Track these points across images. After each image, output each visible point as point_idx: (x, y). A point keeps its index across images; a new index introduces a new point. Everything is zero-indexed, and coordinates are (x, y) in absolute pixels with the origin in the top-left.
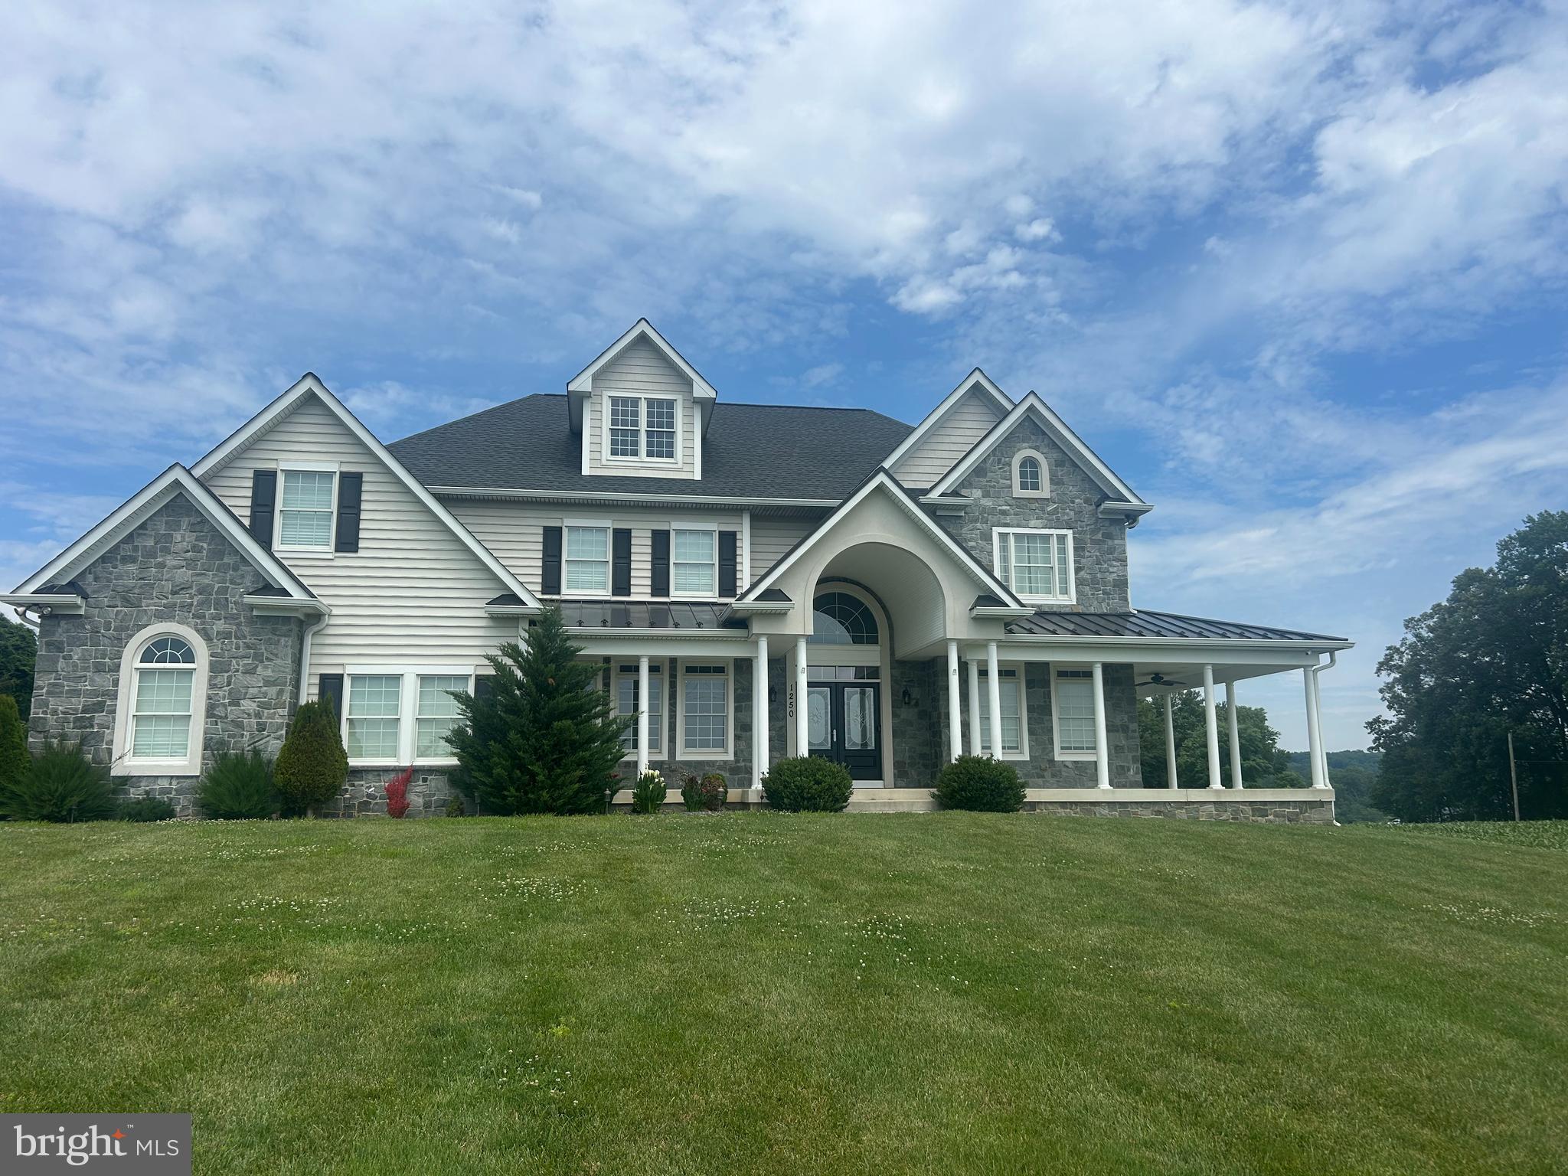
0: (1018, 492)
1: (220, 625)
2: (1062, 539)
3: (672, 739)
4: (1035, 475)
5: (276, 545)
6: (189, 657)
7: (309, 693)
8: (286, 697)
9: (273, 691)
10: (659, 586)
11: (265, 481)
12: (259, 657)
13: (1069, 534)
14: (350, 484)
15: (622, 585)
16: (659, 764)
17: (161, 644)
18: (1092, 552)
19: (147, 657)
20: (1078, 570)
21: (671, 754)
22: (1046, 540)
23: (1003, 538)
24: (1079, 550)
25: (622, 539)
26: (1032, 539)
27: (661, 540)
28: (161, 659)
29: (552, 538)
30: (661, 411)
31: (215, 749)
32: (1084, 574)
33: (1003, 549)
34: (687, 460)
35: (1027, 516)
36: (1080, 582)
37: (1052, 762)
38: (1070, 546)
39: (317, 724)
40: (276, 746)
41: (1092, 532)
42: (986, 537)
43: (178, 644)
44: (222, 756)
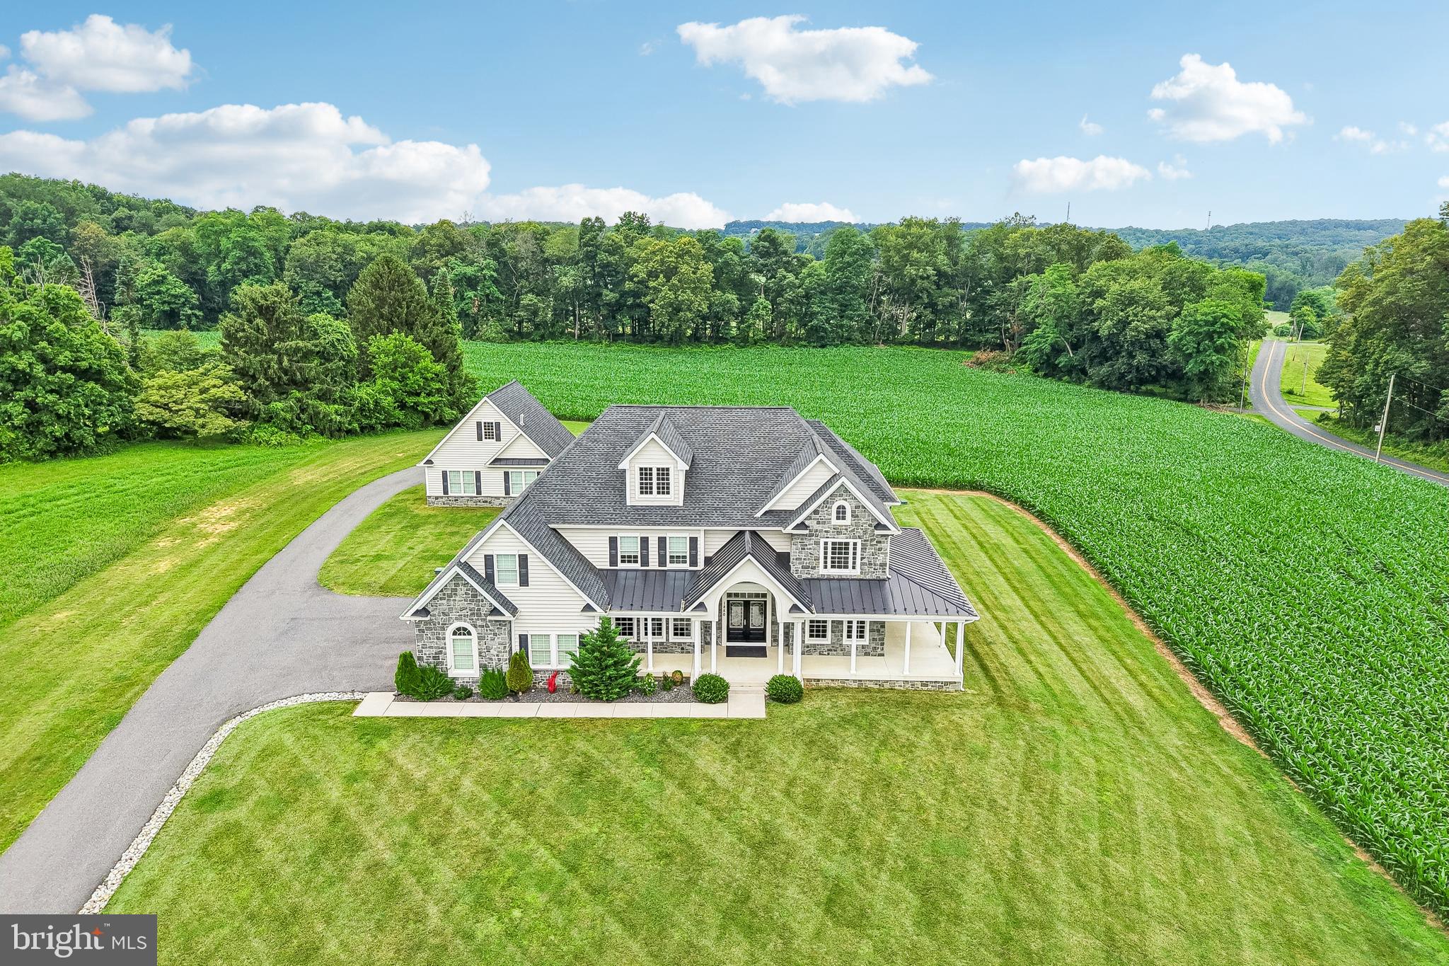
0: (834, 522)
1: (479, 623)
2: (855, 544)
3: (667, 633)
4: (844, 513)
5: (497, 586)
6: (469, 633)
7: (516, 648)
8: (508, 649)
9: (502, 647)
10: (662, 562)
11: (489, 560)
12: (495, 634)
13: (859, 542)
14: (523, 560)
15: (645, 562)
16: (662, 644)
17: (459, 629)
18: (869, 551)
19: (455, 633)
20: (862, 559)
21: (667, 639)
22: (847, 544)
23: (826, 543)
24: (863, 549)
25: (645, 541)
26: (840, 544)
27: (662, 541)
28: (460, 634)
29: (613, 541)
30: (664, 473)
31: (483, 667)
32: (865, 561)
33: (826, 548)
34: (676, 497)
35: (839, 533)
36: (862, 564)
37: (841, 645)
38: (859, 547)
39: (519, 662)
40: (506, 668)
41: (872, 540)
42: (817, 543)
43: (465, 629)
44: (486, 670)
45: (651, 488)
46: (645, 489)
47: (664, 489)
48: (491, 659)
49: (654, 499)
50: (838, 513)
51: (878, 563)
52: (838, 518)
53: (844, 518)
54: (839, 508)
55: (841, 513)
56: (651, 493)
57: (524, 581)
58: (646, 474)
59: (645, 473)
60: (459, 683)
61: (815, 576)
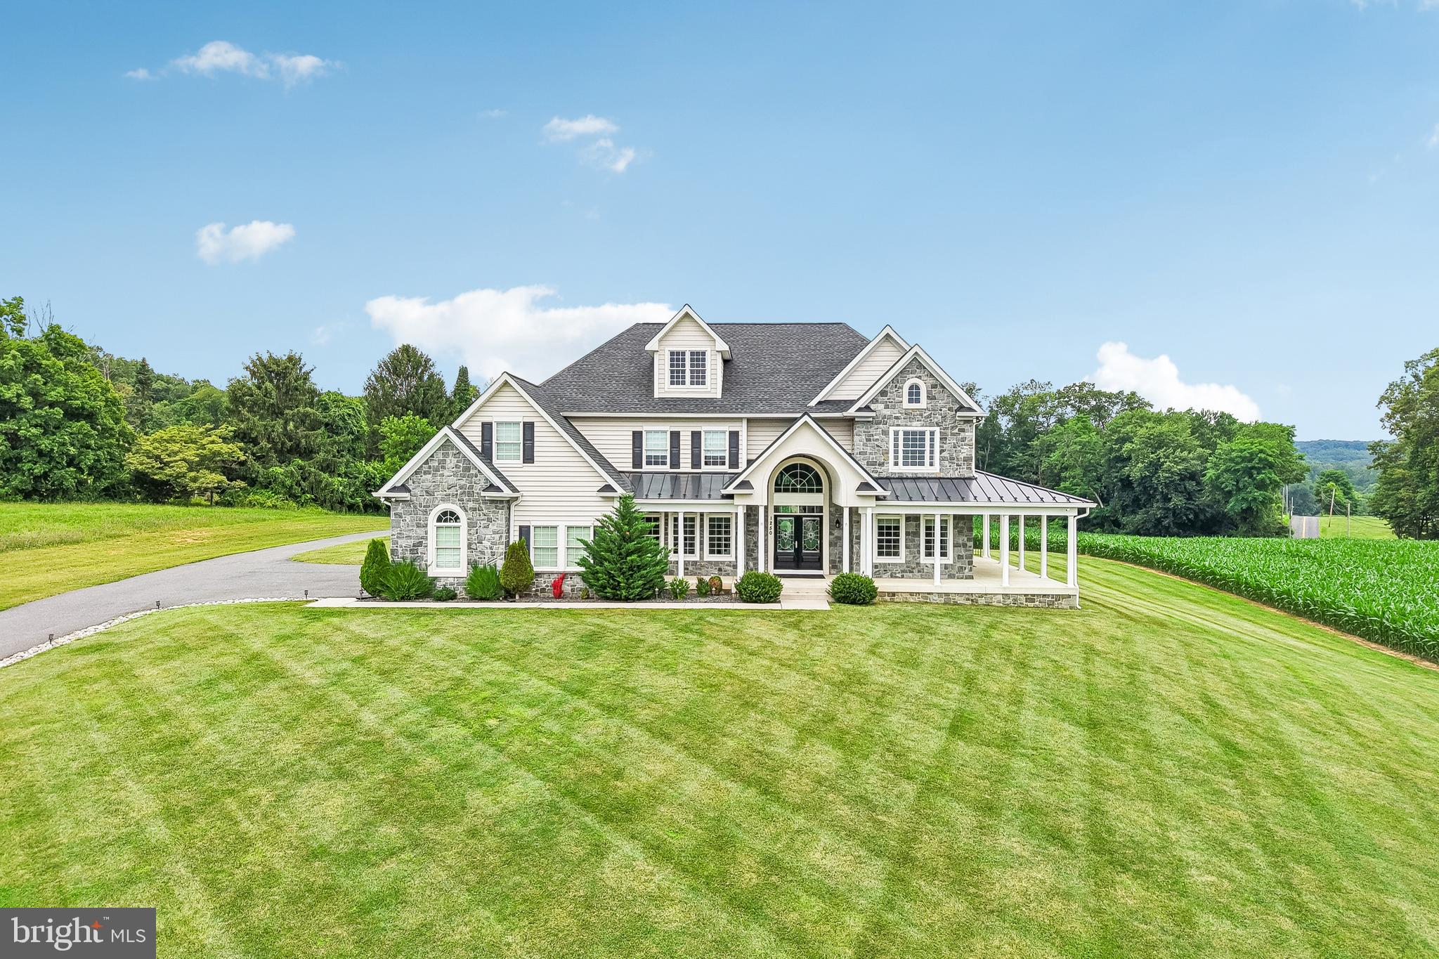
2: (932, 433)
3: (702, 549)
4: (918, 394)
5: (495, 461)
7: (515, 538)
10: (696, 463)
11: (487, 428)
12: (489, 520)
13: (937, 430)
14: (529, 428)
15: (675, 463)
16: (695, 563)
17: (445, 514)
18: (952, 440)
19: (439, 520)
20: (942, 452)
21: (702, 557)
22: (923, 433)
23: (896, 433)
24: (943, 439)
25: (675, 436)
26: (914, 433)
27: (696, 436)
28: (446, 521)
29: (637, 436)
30: (698, 358)
31: (473, 564)
32: (945, 454)
33: (896, 440)
34: (713, 387)
35: (911, 419)
36: (942, 459)
37: (918, 564)
38: (937, 437)
39: (518, 554)
40: (500, 564)
41: (952, 428)
42: (886, 433)
43: (452, 514)
44: (475, 568)
45: (684, 377)
46: (677, 378)
47: (699, 378)
48: (483, 553)
49: (687, 391)
50: (910, 394)
51: (962, 456)
52: (910, 401)
53: (918, 401)
54: (911, 388)
55: (914, 393)
56: (684, 383)
57: (529, 457)
58: (678, 360)
59: (677, 358)
60: (439, 585)
61: (884, 475)
